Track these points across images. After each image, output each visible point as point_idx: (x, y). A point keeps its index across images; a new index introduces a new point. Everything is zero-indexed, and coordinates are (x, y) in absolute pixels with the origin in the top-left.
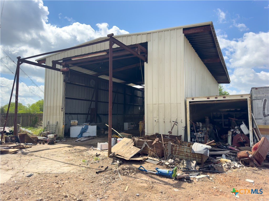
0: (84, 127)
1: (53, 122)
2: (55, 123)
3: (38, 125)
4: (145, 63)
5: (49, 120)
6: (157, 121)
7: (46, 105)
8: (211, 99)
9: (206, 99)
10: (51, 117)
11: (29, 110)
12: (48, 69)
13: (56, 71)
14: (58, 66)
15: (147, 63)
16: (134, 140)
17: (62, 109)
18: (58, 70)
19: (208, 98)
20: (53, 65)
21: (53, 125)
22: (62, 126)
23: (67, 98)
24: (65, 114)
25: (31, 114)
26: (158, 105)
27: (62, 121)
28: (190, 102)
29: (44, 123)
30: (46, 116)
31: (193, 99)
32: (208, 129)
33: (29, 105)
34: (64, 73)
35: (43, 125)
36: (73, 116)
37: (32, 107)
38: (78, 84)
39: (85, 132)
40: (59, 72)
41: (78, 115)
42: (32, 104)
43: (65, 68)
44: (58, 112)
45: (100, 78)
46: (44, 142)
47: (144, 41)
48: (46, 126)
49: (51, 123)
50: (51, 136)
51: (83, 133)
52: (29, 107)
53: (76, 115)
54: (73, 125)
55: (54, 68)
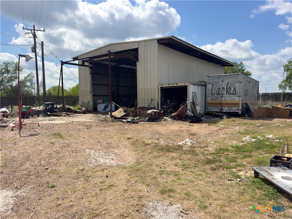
0: (106, 105)
1: (86, 101)
2: (87, 102)
3: (77, 104)
4: (137, 62)
5: (83, 100)
6: (144, 99)
7: (81, 90)
8: (170, 86)
9: (168, 86)
10: (85, 98)
11: (70, 93)
12: (80, 66)
13: (85, 67)
14: (86, 64)
15: (138, 62)
16: (124, 109)
17: (91, 92)
18: (86, 66)
19: (169, 85)
20: (82, 63)
21: (86, 103)
22: (91, 104)
23: (94, 84)
24: (93, 96)
25: (72, 96)
26: (145, 90)
27: (91, 101)
28: (161, 87)
29: (80, 102)
30: (81, 98)
31: (162, 86)
32: (174, 104)
33: (69, 88)
34: (90, 68)
35: (80, 103)
36: (100, 97)
37: (72, 90)
38: (102, 73)
39: (107, 108)
40: (87, 67)
41: (104, 97)
42: (72, 88)
43: (91, 65)
44: (88, 94)
45: (121, 67)
46: (80, 113)
47: (136, 47)
48: (81, 104)
49: (85, 102)
50: (84, 109)
51: (106, 108)
52: (69, 90)
53: (102, 97)
54: (99, 103)
55: (83, 65)
